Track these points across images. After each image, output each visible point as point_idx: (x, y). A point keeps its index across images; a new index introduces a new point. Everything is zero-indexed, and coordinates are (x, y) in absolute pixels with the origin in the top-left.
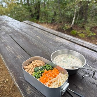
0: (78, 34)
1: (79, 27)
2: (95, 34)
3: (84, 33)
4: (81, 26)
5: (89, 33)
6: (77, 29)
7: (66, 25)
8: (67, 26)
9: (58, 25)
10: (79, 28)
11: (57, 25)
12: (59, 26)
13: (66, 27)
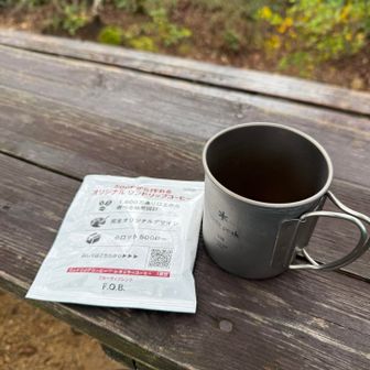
0: (129, 40)
1: (128, 15)
2: (187, 33)
3: (150, 35)
4: (131, 7)
5: (167, 30)
6: (119, 22)
7: (68, 10)
8: (77, 13)
9: (35, 17)
10: (124, 18)
11: (28, 17)
12: (38, 19)
13: (74, 18)
